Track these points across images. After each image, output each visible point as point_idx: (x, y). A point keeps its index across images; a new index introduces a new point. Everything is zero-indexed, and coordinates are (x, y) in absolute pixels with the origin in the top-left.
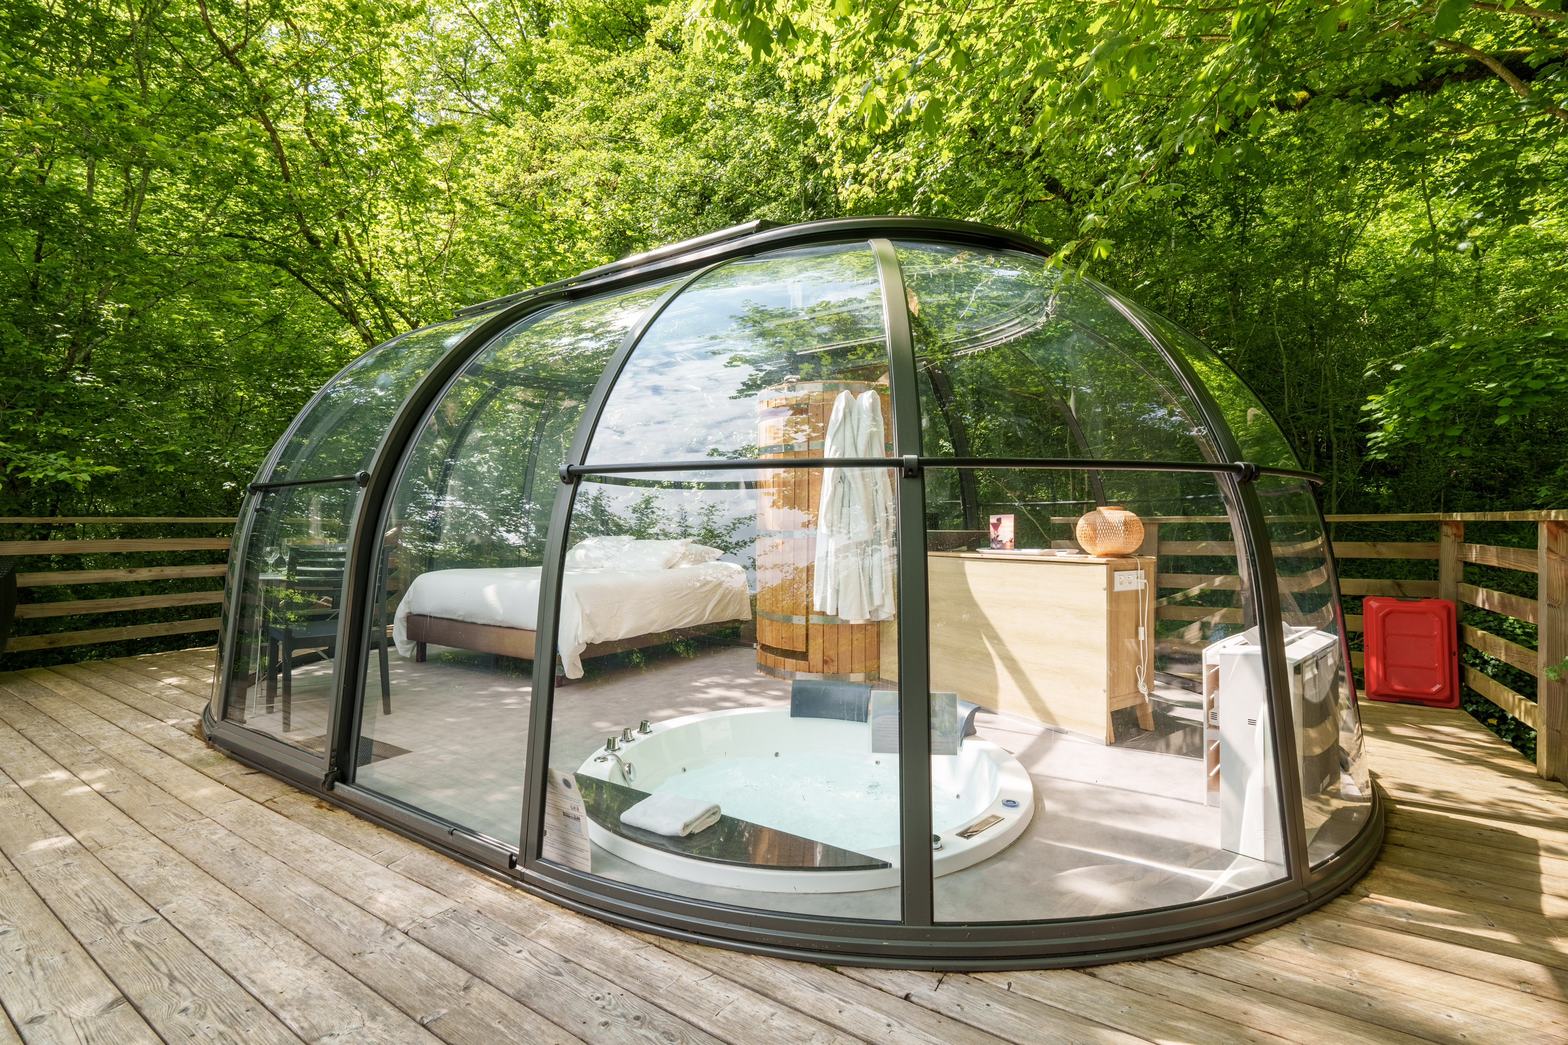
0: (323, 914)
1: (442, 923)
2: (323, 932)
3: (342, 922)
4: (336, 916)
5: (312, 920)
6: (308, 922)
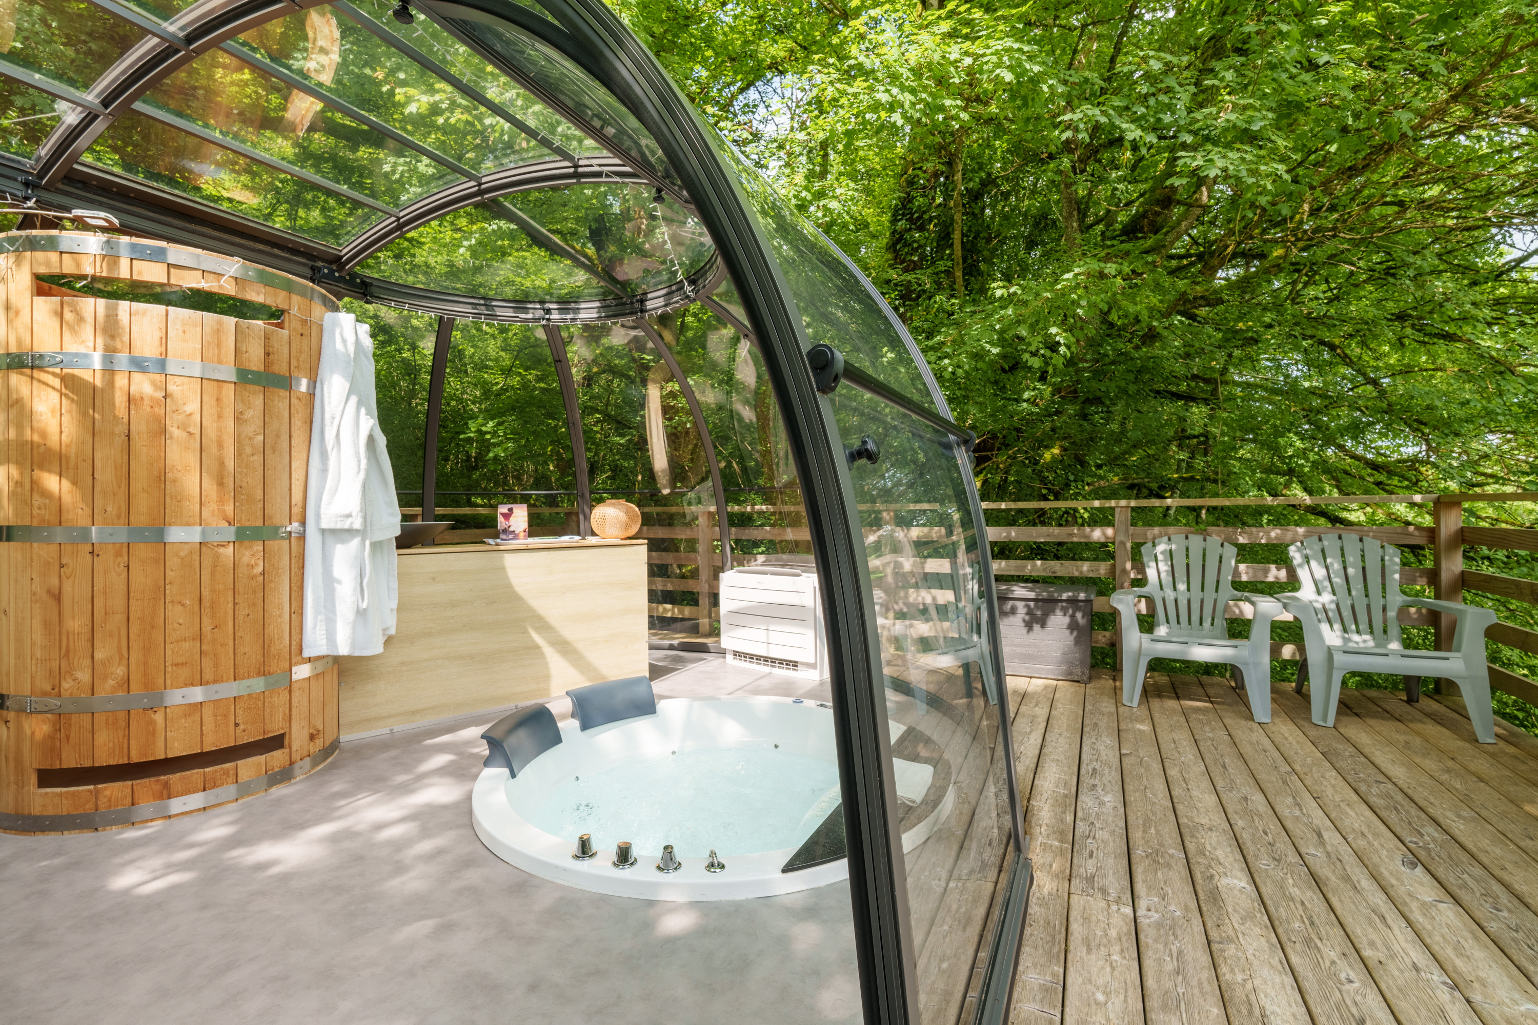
0: (1180, 978)
1: (1104, 891)
2: (1194, 960)
3: (1171, 956)
4: (1170, 966)
5: (1194, 982)
6: (1200, 983)
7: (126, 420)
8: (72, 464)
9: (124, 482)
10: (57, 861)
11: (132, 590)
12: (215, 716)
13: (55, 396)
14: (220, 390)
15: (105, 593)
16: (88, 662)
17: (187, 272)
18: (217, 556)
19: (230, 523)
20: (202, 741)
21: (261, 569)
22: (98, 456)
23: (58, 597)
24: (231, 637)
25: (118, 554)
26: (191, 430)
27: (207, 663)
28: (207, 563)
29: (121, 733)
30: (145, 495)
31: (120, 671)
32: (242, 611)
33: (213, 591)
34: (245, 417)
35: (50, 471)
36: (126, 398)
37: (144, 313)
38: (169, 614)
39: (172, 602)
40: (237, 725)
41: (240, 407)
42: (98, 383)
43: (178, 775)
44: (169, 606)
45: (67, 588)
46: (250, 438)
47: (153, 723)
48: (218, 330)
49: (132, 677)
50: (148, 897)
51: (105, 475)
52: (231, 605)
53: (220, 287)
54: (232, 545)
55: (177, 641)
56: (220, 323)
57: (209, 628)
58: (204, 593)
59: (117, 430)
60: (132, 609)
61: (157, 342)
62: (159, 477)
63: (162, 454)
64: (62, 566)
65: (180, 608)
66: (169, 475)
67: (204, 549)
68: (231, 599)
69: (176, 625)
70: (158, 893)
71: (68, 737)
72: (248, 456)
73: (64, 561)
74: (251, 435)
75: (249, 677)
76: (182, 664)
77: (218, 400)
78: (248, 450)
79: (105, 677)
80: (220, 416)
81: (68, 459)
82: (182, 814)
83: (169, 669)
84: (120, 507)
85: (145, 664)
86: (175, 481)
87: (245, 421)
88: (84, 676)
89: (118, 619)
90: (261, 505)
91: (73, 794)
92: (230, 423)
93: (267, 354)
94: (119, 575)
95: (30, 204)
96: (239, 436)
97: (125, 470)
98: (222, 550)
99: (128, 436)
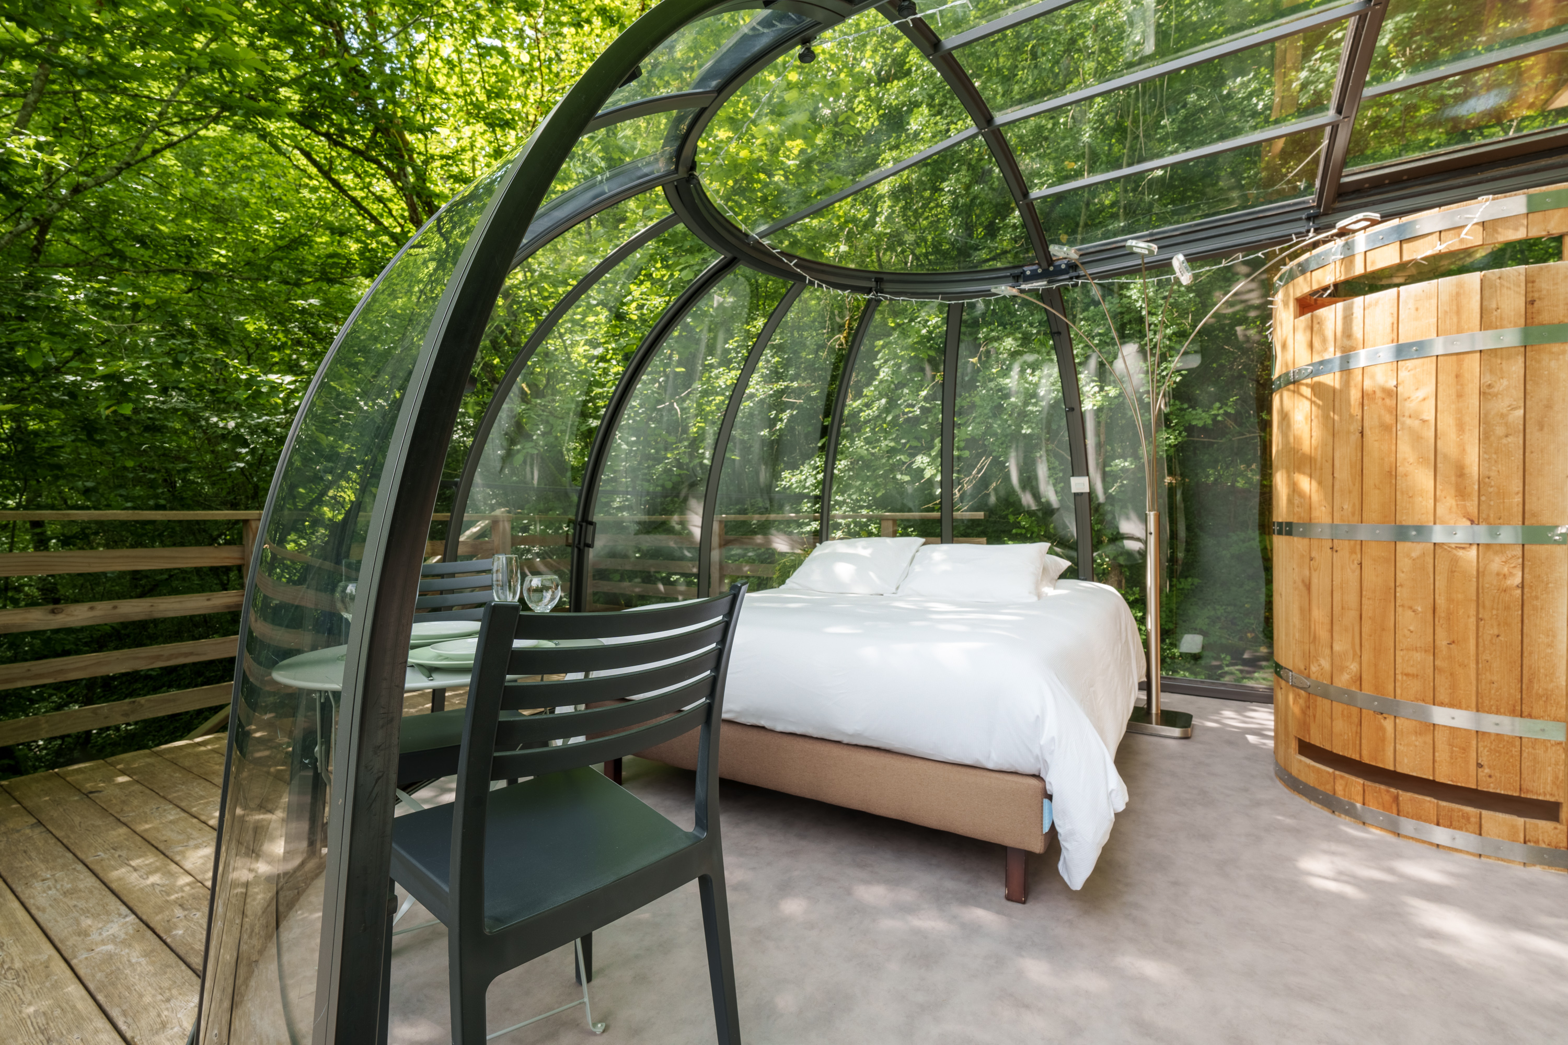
7: (1359, 417)
8: (1318, 465)
9: (1358, 479)
10: (1289, 821)
11: (1364, 588)
12: (1451, 745)
13: (1307, 404)
14: (1460, 364)
15: (1342, 588)
16: (1328, 651)
17: (1421, 241)
18: (1455, 561)
19: (1472, 522)
20: (1434, 768)
21: (1518, 580)
22: (1337, 455)
23: (1308, 587)
24: (1473, 658)
25: (1353, 552)
26: (1425, 417)
27: (1443, 682)
28: (1442, 567)
29: (1354, 729)
30: (1377, 491)
31: (1354, 667)
32: (1490, 630)
33: (1450, 600)
34: (1495, 390)
35: (1304, 473)
36: (1360, 395)
37: (1377, 303)
38: (1399, 618)
39: (1403, 606)
40: (1479, 766)
41: (1488, 379)
42: (1337, 386)
43: (1409, 795)
44: (1399, 610)
45: (1315, 581)
46: (1502, 416)
47: (1382, 728)
48: (1458, 294)
49: (1364, 676)
50: (1317, 891)
51: (1343, 474)
52: (1473, 620)
53: (1462, 241)
54: (1475, 548)
55: (1408, 650)
56: (1460, 286)
57: (1445, 643)
58: (1438, 601)
59: (1352, 428)
60: (1365, 607)
61: (1389, 329)
62: (1390, 472)
63: (1393, 448)
64: (1311, 559)
65: (1410, 613)
66: (1400, 469)
67: (1438, 551)
68: (1473, 612)
69: (1406, 632)
70: (1327, 893)
71: (1315, 716)
72: (1500, 438)
73: (1313, 555)
74: (1505, 411)
75: (1498, 712)
76: (1413, 675)
77: (1457, 376)
78: (1500, 431)
79: (1342, 669)
80: (1460, 395)
81: (1315, 460)
82: (1412, 838)
83: (1399, 677)
84: (1354, 505)
85: (1376, 665)
86: (1406, 475)
87: (1496, 395)
88: (1325, 664)
89: (1353, 614)
90: (1519, 499)
91: (1318, 770)
92: (1474, 401)
93: (1530, 302)
94: (1353, 572)
95: (1311, 234)
96: (1486, 415)
97: (1359, 467)
98: (1461, 553)
99: (1362, 433)
